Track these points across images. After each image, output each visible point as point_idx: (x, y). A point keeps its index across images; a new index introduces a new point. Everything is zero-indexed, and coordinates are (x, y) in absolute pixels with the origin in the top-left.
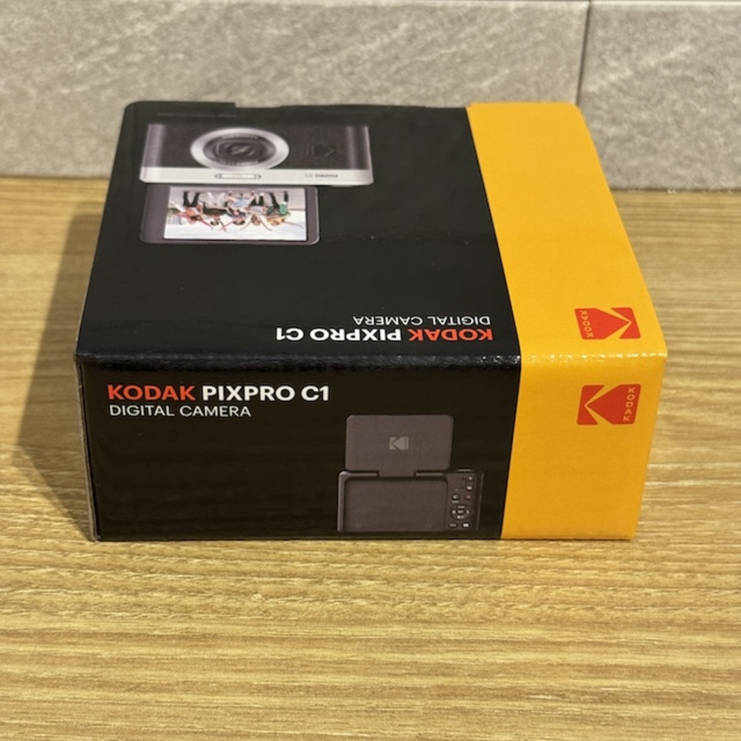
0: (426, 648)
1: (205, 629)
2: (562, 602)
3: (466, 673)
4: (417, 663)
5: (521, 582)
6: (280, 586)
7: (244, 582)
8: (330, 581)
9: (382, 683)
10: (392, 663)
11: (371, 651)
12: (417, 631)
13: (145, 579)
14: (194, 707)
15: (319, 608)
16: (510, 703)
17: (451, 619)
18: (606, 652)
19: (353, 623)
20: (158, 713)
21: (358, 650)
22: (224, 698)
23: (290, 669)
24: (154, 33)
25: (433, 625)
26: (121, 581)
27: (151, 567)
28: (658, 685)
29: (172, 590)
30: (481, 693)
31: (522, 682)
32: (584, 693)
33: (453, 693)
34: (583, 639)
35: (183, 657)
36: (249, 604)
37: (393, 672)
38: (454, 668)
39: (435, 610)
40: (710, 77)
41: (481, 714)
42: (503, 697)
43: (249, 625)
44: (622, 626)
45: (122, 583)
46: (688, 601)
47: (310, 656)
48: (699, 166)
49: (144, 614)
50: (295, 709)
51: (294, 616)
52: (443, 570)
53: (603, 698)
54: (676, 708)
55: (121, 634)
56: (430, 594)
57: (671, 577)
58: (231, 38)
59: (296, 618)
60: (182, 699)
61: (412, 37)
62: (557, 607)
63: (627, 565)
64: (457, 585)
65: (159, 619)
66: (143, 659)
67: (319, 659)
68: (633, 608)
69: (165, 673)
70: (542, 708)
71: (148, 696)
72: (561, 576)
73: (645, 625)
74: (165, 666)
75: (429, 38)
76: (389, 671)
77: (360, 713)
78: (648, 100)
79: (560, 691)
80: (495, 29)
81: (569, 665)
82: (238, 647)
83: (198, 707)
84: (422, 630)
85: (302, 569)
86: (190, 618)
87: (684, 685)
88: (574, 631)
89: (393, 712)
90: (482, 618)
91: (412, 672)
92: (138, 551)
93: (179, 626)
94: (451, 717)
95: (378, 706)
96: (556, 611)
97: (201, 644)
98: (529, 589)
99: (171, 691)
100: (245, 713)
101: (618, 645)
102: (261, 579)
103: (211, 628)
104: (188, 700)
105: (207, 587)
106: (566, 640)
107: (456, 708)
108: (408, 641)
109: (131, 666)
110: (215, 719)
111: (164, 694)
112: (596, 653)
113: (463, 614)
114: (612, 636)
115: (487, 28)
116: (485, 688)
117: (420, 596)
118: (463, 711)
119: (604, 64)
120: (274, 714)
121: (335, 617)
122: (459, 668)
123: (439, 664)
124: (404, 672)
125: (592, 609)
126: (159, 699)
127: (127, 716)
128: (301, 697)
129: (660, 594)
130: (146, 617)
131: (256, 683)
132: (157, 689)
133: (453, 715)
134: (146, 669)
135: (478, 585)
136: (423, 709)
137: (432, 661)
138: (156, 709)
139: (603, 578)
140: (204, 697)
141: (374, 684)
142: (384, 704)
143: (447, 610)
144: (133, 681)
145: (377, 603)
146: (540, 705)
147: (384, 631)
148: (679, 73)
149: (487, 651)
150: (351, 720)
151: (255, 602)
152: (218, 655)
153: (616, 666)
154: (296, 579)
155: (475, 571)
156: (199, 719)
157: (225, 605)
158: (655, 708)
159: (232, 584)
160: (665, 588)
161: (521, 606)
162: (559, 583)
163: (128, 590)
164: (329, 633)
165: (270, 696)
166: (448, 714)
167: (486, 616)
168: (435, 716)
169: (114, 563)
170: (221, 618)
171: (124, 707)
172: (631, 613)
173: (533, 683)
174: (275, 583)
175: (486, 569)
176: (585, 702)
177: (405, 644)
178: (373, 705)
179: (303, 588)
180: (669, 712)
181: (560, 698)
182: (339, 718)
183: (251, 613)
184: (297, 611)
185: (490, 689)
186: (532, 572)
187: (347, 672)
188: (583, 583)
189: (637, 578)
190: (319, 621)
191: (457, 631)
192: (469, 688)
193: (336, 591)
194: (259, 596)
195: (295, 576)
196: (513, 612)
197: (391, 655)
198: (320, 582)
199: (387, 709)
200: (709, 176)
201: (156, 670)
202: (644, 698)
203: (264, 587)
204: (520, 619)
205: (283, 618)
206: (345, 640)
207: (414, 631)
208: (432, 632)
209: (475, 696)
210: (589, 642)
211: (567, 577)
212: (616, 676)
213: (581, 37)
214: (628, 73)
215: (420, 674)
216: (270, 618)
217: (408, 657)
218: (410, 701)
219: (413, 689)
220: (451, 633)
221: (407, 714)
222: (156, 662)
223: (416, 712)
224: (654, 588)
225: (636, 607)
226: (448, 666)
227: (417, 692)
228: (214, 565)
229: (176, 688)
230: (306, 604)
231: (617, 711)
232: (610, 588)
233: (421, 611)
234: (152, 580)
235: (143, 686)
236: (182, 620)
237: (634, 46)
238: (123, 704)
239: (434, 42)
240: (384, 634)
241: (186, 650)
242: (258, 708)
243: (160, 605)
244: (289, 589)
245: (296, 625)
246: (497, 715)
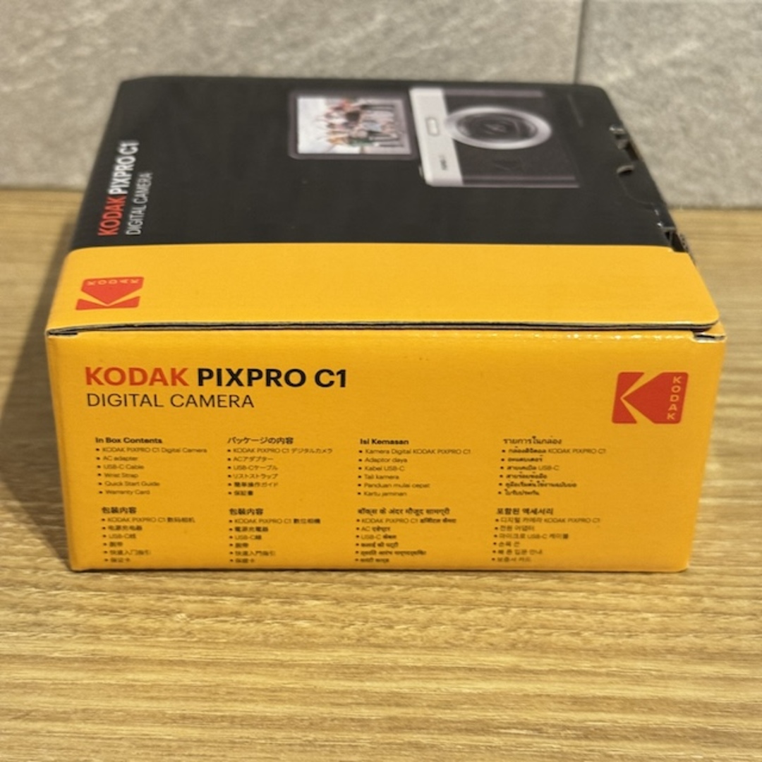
0: (378, 675)
1: (116, 651)
2: (543, 627)
3: (425, 704)
4: (365, 691)
5: (495, 604)
6: (209, 605)
7: (166, 601)
8: (269, 601)
9: (322, 713)
10: (336, 692)
11: (312, 678)
12: (369, 657)
13: (50, 596)
14: (93, 738)
15: (254, 630)
16: (476, 738)
17: (410, 643)
18: (593, 683)
19: (293, 646)
20: (48, 744)
21: (296, 676)
22: (130, 728)
23: (213, 697)
25: (389, 650)
26: (20, 598)
27: (58, 584)
28: (655, 720)
29: (80, 609)
30: (442, 726)
31: (490, 714)
32: (565, 728)
33: (410, 725)
34: (566, 667)
35: (85, 682)
36: (169, 624)
37: (337, 701)
38: (410, 698)
39: (391, 633)
40: (718, 78)
41: (440, 750)
42: (468, 731)
43: (169, 648)
44: (613, 653)
45: (20, 600)
46: (692, 627)
47: (239, 682)
48: (709, 180)
49: (44, 635)
50: (215, 741)
51: (223, 638)
52: (403, 590)
53: (588, 733)
54: (676, 746)
55: (14, 656)
56: (386, 615)
57: (673, 601)
59: (224, 640)
60: (79, 729)
61: (389, 30)
62: (537, 631)
63: (620, 588)
64: (419, 606)
65: (61, 640)
66: (36, 683)
67: (249, 686)
68: (627, 634)
69: (62, 700)
70: (514, 743)
71: (38, 726)
72: (541, 598)
73: (641, 653)
74: (63, 692)
75: (408, 32)
76: (332, 700)
77: (294, 748)
78: (651, 103)
79: (537, 725)
80: (482, 22)
81: (548, 696)
82: (152, 671)
83: (97, 738)
84: (375, 655)
85: (238, 587)
86: (99, 639)
87: (686, 719)
88: (556, 659)
89: (333, 746)
90: (447, 642)
91: (359, 701)
92: (44, 566)
93: (83, 648)
94: (403, 752)
95: (316, 740)
96: (536, 636)
97: (108, 667)
98: (506, 610)
99: (66, 720)
100: (153, 746)
101: (608, 675)
102: (186, 598)
103: (121, 650)
104: (87, 730)
105: (123, 605)
106: (546, 668)
107: (410, 743)
108: (356, 667)
109: (21, 691)
110: (117, 752)
111: (59, 724)
112: (581, 683)
113: (425, 639)
114: (602, 664)
115: (471, 20)
116: (447, 721)
117: (374, 618)
118: (418, 746)
119: (602, 62)
120: (189, 748)
121: (272, 640)
122: (416, 698)
123: (392, 693)
124: (350, 701)
125: (578, 634)
126: (51, 728)
127: (10, 748)
128: (222, 728)
129: (659, 619)
130: (45, 637)
131: (170, 712)
132: (49, 717)
133: (406, 750)
134: (40, 695)
135: (443, 607)
136: (371, 743)
137: (384, 690)
138: (47, 740)
139: (592, 601)
140: (106, 727)
141: (313, 715)
142: (324, 737)
143: (406, 633)
144: (23, 708)
145: (323, 625)
146: (511, 741)
147: (329, 656)
148: (685, 73)
149: (452, 679)
150: (283, 755)
151: (178, 622)
152: (128, 680)
153: (605, 698)
154: (228, 598)
155: (440, 592)
156: (97, 752)
157: (142, 625)
158: (650, 745)
159: (152, 602)
160: (666, 613)
161: (494, 631)
162: (539, 606)
163: (28, 607)
164: (263, 657)
165: (187, 727)
166: (400, 750)
167: (451, 641)
168: (384, 752)
169: (15, 578)
170: (136, 639)
171: (8, 737)
172: (625, 639)
173: (505, 716)
174: (203, 602)
175: (455, 590)
176: (566, 738)
177: (353, 670)
178: (310, 739)
179: (236, 608)
180: (668, 750)
181: (536, 733)
182: (267, 752)
183: (172, 634)
184: (227, 632)
185: (453, 722)
186: (509, 593)
187: (282, 701)
188: (569, 606)
189: (632, 601)
190: (252, 644)
191: (416, 657)
192: (427, 721)
193: (275, 611)
194: (183, 615)
195: (227, 594)
196: (483, 635)
197: (335, 682)
198: (257, 602)
199: (327, 743)
200: (721, 192)
201: (51, 696)
202: (636, 734)
203: (190, 607)
204: (492, 645)
205: (210, 640)
206: (282, 664)
207: (366, 656)
208: (387, 658)
209: (434, 729)
210: (573, 671)
211: (550, 599)
212: (604, 709)
213: (575, 33)
214: (629, 73)
215: (369, 704)
216: (195, 639)
217: (355, 685)
218: (355, 734)
219: (359, 720)
220: (407, 659)
221: (350, 749)
222: (52, 687)
223: (362, 747)
224: (651, 612)
225: (631, 633)
226: (402, 696)
227: (363, 724)
228: (132, 581)
229: (73, 716)
230: (239, 626)
231: (605, 749)
232: (600, 612)
233: (375, 635)
234: (58, 597)
235: (33, 714)
236: (88, 641)
237: (635, 42)
238: (8, 734)
239: (414, 37)
240: (328, 659)
241: (90, 674)
242: (170, 740)
243: (65, 624)
244: (220, 608)
245: (225, 648)
246: (460, 751)
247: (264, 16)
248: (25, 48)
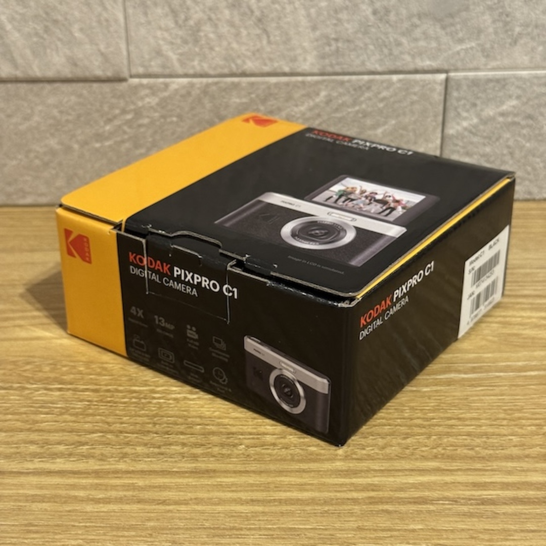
0: (360, 475)
1: (208, 467)
2: (452, 446)
3: (388, 489)
4: (354, 484)
5: (422, 434)
6: (257, 441)
7: (232, 439)
8: (291, 437)
9: (331, 496)
10: (336, 484)
11: (322, 478)
12: (352, 465)
13: (165, 438)
14: (203, 513)
15: (285, 453)
16: (420, 506)
17: (376, 457)
18: (484, 475)
19: (309, 461)
20: (179, 517)
21: (313, 477)
22: (223, 507)
23: (267, 489)
24: (158, 104)
25: (364, 461)
26: (150, 440)
27: (169, 431)
28: (521, 494)
29: (184, 445)
30: (400, 501)
31: (427, 493)
32: (470, 499)
33: (381, 501)
34: (467, 467)
35: (193, 483)
36: (236, 451)
37: (338, 489)
38: (380, 486)
39: (364, 452)
40: (530, 122)
41: (400, 513)
42: (415, 503)
43: (237, 464)
44: (494, 459)
45: (149, 441)
46: (539, 443)
47: (281, 481)
48: (527, 183)
49: (166, 459)
50: (272, 513)
51: (268, 458)
52: (368, 429)
53: (484, 502)
54: (535, 507)
55: (151, 471)
56: (360, 443)
57: (526, 429)
58: (208, 106)
59: (269, 459)
60: (195, 508)
61: (329, 101)
62: (448, 448)
63: (495, 423)
64: (378, 437)
65: (176, 462)
66: (166, 485)
67: (286, 483)
68: (501, 448)
69: (181, 493)
70: (442, 508)
71: (171, 507)
72: (449, 430)
73: (510, 458)
74: (182, 489)
75: (340, 101)
76: (335, 489)
77: (317, 514)
78: (490, 138)
79: (454, 498)
80: (385, 94)
81: (459, 483)
82: (231, 477)
83: (206, 513)
84: (357, 464)
85: (272, 430)
86: (197, 460)
87: (538, 493)
88: (461, 463)
89: (339, 513)
90: (397, 456)
91: (351, 489)
92: (159, 422)
93: (189, 465)
94: (379, 515)
95: (329, 510)
96: (448, 451)
97: (205, 475)
98: (429, 438)
99: (187, 504)
100: (238, 516)
101: (492, 470)
102: (243, 437)
103: (211, 466)
104: (199, 509)
105: (208, 442)
106: (456, 468)
107: (383, 510)
108: (347, 471)
109: (158, 490)
110: (218, 520)
111: (183, 506)
112: (477, 475)
113: (384, 454)
114: (488, 465)
115: (379, 93)
116: (402, 498)
117: (353, 444)
118: (387, 512)
119: (459, 114)
120: (257, 516)
121: (296, 458)
122: (383, 486)
123: (369, 484)
124: (345, 489)
125: (472, 449)
126: (179, 509)
127: (158, 520)
128: (275, 505)
129: (519, 439)
130: (167, 460)
131: (244, 498)
132: (177, 503)
133: (381, 514)
134: (169, 491)
135: (393, 437)
136: (361, 511)
137: (364, 483)
138: (178, 515)
139: (479, 431)
140: (210, 507)
141: (326, 497)
142: (334, 509)
143: (372, 452)
144: (161, 499)
145: (324, 449)
146: (440, 507)
147: (330, 466)
148: (510, 119)
149: (402, 476)
150: (311, 518)
151: (241, 450)
152: (218, 482)
153: (491, 483)
154: (268, 436)
155: (390, 429)
156: (207, 520)
157: (220, 452)
158: (520, 507)
159: (224, 440)
160: (522, 436)
161: (424, 449)
162: (448, 434)
163: (154, 445)
164: (292, 467)
165: (255, 506)
166: (378, 514)
167: (399, 455)
168: (369, 515)
169: (143, 429)
170: (218, 460)
171: (155, 514)
172: (500, 451)
173: (435, 494)
174: (253, 438)
175: (398, 427)
176: (471, 505)
177: (345, 473)
178: (326, 510)
179: (273, 441)
180: (530, 509)
181: (454, 503)
182: (302, 517)
183: (238, 457)
184: (270, 455)
185: (406, 498)
186: (430, 428)
187: (307, 490)
188: (465, 434)
189: (502, 430)
190: (285, 460)
191: (380, 464)
192: (390, 498)
193: (295, 442)
194: (243, 446)
195: (267, 434)
196: (417, 451)
197: (336, 479)
198: (284, 438)
199: (336, 512)
200: (535, 190)
201: (176, 492)
202: (512, 501)
203: (246, 441)
204: (423, 456)
205: (261, 459)
206: (304, 471)
207: (351, 465)
208: (363, 465)
209: (395, 502)
210: (471, 469)
211: (454, 430)
212: (492, 489)
213: (442, 98)
214: (475, 121)
215: (356, 490)
216: (252, 459)
217: (347, 481)
218: (351, 506)
219: (352, 499)
220: (375, 466)
221: (349, 514)
222: (176, 487)
223: (356, 513)
224: (514, 436)
225: (503, 447)
226: (375, 485)
227: (355, 501)
228: (211, 429)
229: (190, 502)
230: (275, 451)
231: (495, 510)
232: (484, 437)
233: (355, 453)
234: (170, 439)
235: (168, 501)
236: (192, 461)
237: (478, 102)
238: (155, 513)
239: (344, 104)
240: (330, 467)
241: (196, 480)
242: (247, 513)
243: (177, 453)
244: (263, 442)
245: (269, 463)
246: (411, 513)
247: (253, 96)
248: (109, 121)
